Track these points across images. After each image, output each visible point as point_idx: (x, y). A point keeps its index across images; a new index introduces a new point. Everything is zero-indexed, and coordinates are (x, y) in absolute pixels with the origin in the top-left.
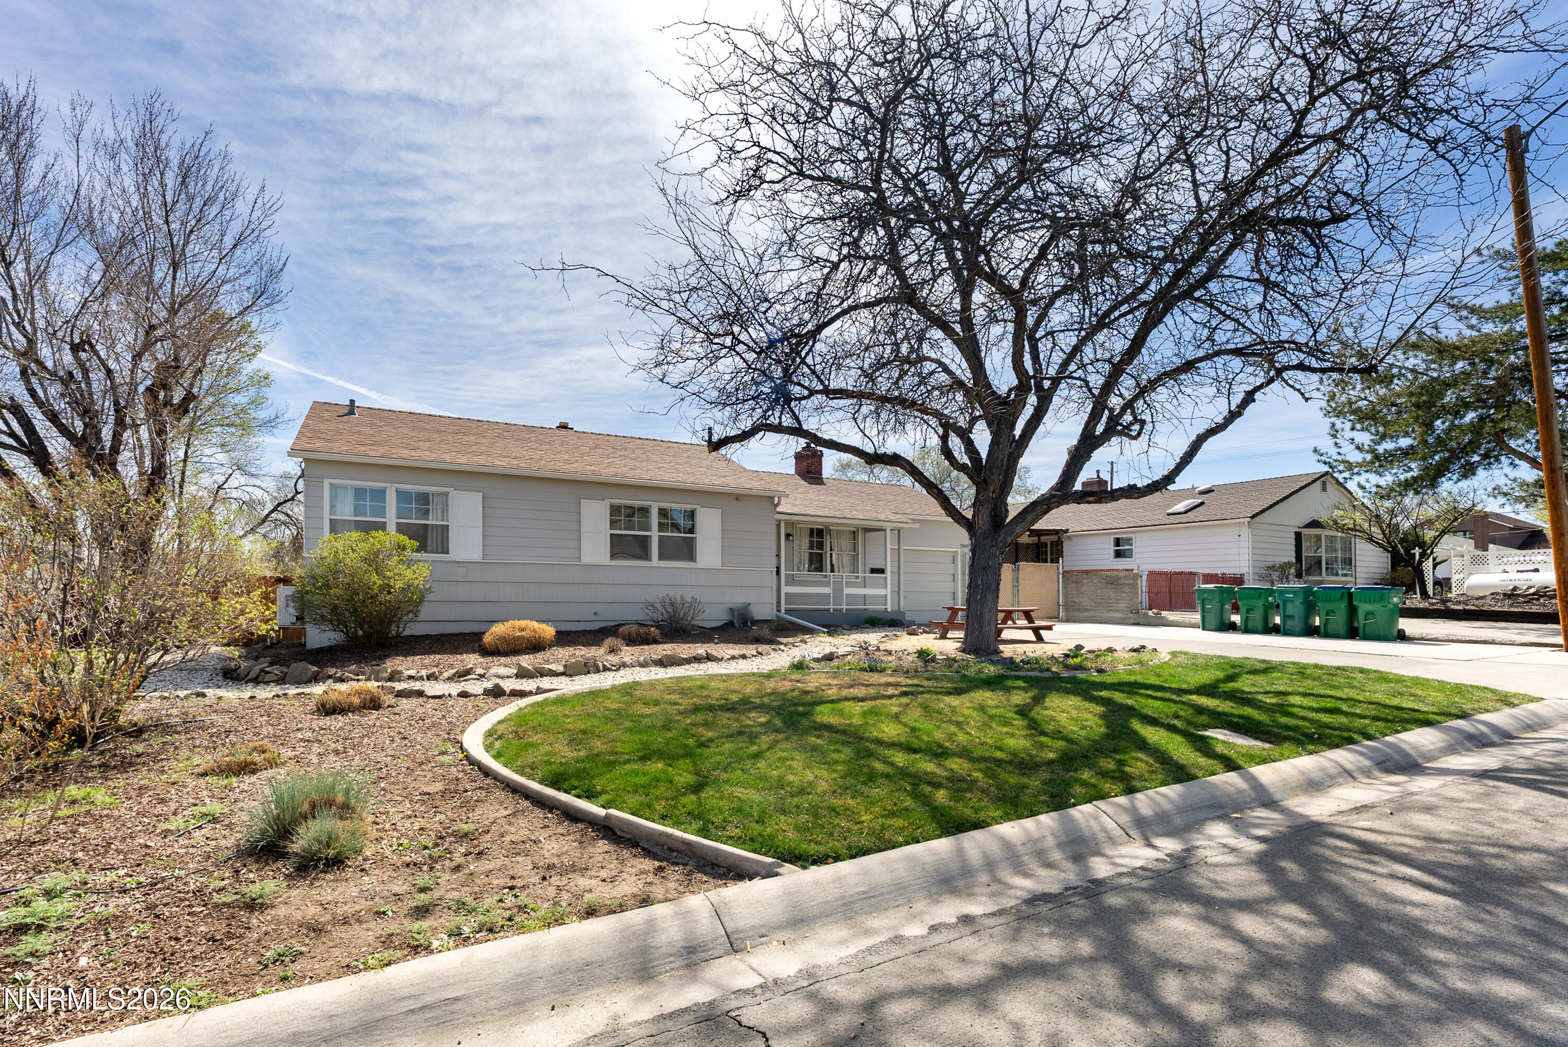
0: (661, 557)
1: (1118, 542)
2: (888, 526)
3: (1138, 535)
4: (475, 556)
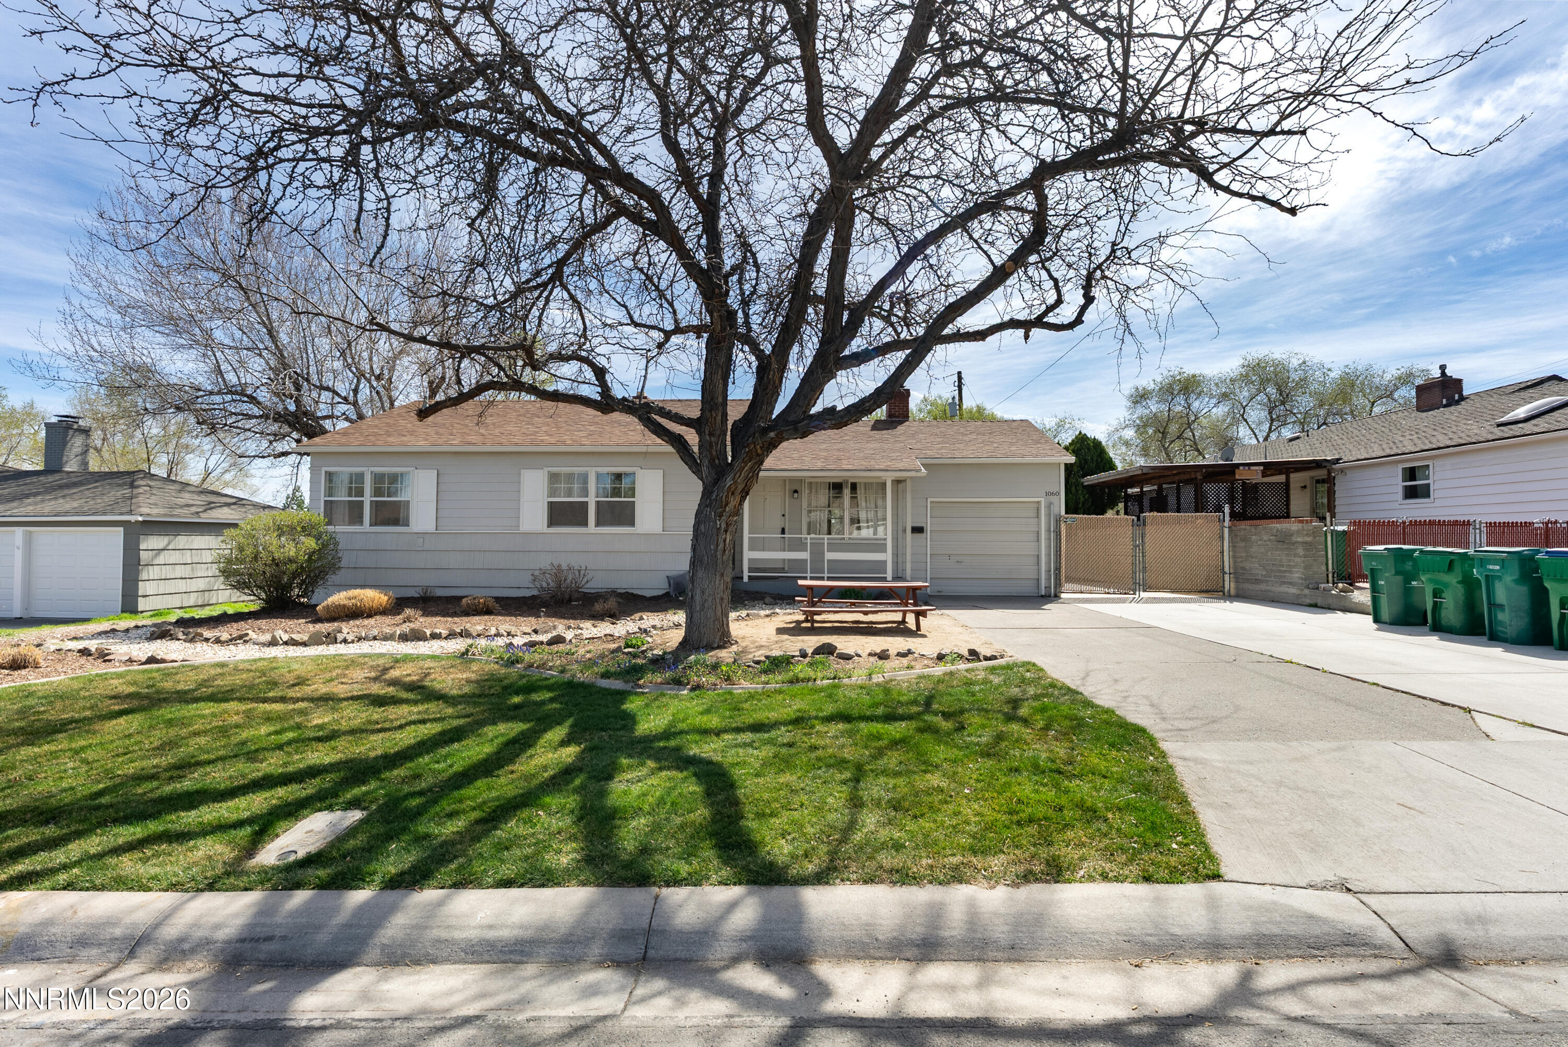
0: (598, 524)
1: (1411, 474)
2: (889, 478)
3: (1438, 463)
4: (430, 527)
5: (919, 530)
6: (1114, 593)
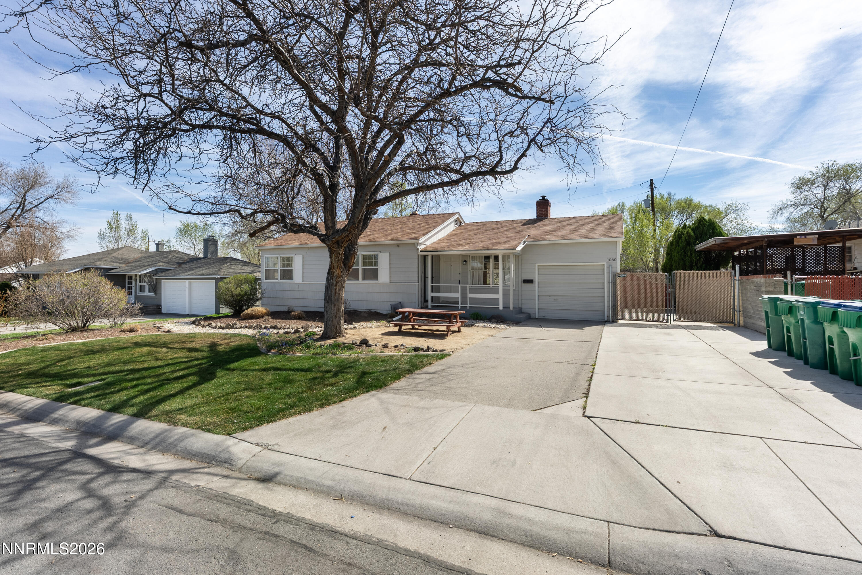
0: (363, 279)
2: (499, 253)
4: (301, 281)
5: (531, 281)
6: (653, 321)
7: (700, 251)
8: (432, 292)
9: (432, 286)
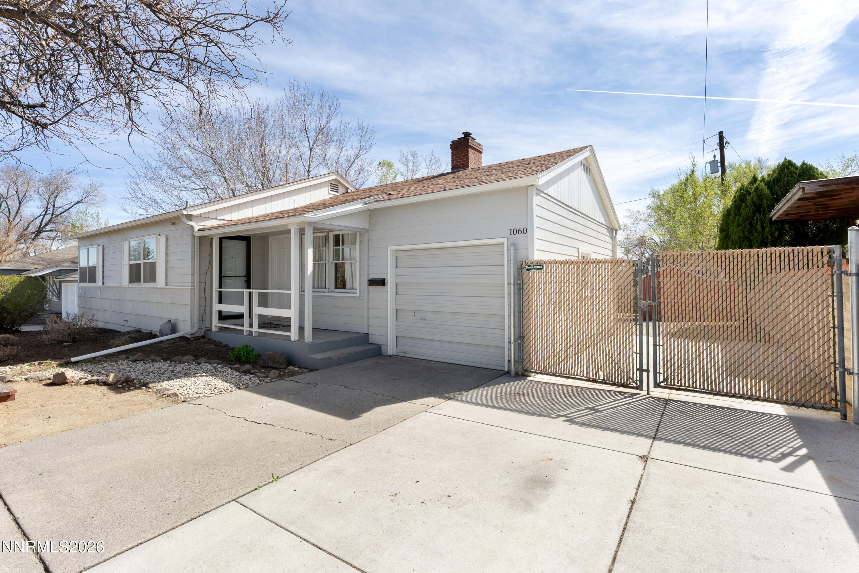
0: (144, 280)
4: (101, 284)
5: (382, 282)
6: (604, 382)
7: (780, 222)
8: (220, 302)
9: (220, 293)
